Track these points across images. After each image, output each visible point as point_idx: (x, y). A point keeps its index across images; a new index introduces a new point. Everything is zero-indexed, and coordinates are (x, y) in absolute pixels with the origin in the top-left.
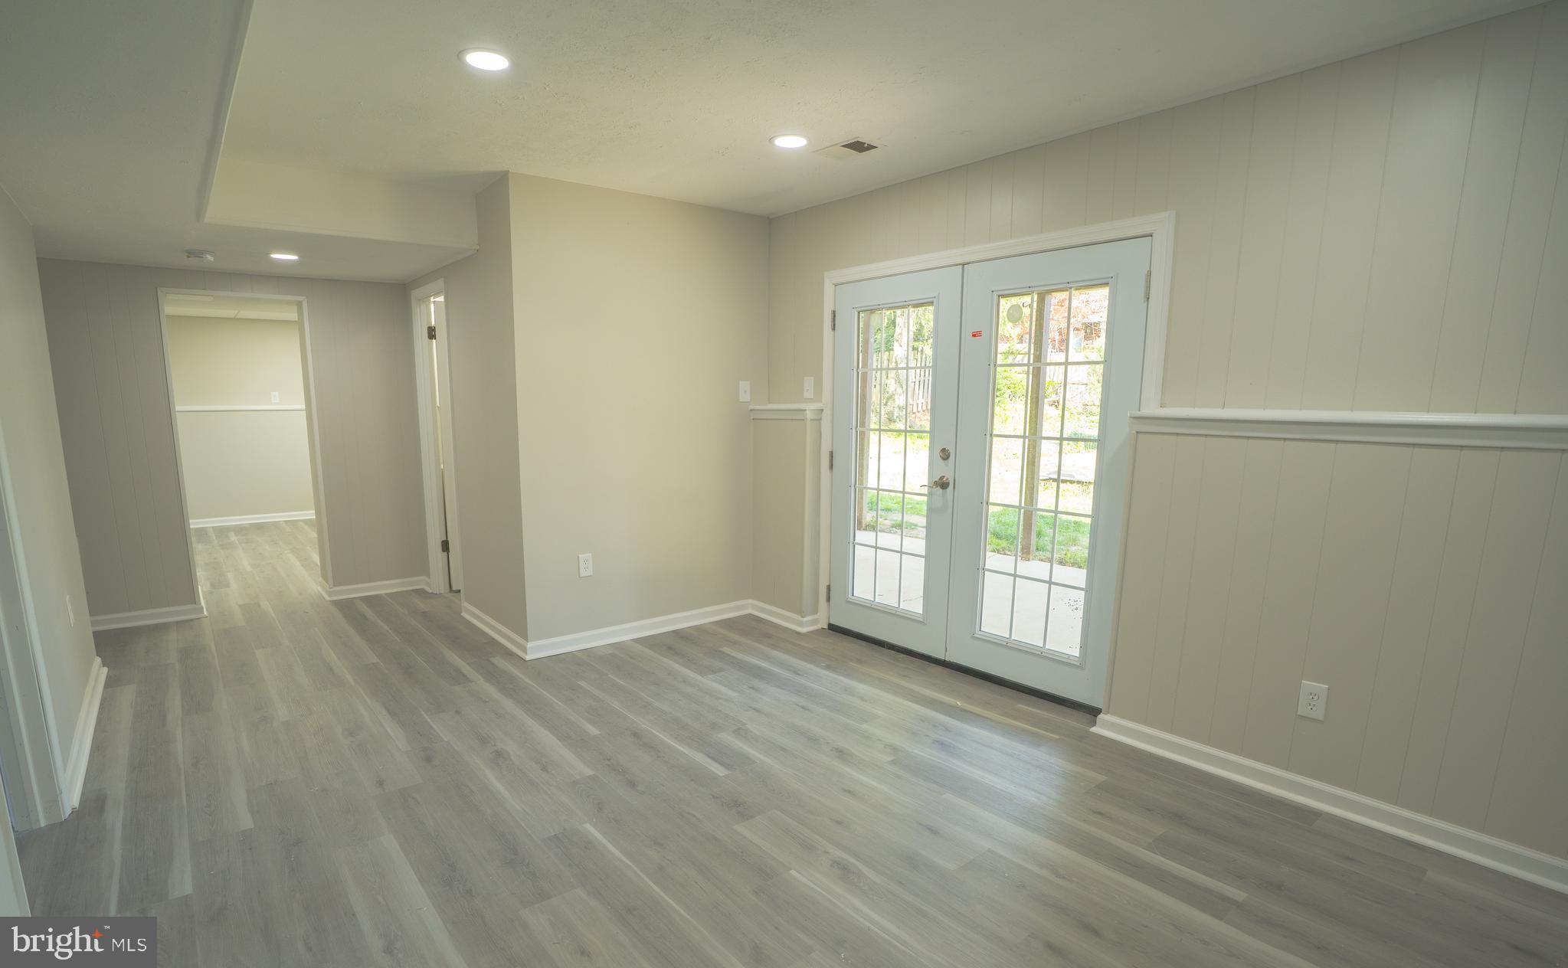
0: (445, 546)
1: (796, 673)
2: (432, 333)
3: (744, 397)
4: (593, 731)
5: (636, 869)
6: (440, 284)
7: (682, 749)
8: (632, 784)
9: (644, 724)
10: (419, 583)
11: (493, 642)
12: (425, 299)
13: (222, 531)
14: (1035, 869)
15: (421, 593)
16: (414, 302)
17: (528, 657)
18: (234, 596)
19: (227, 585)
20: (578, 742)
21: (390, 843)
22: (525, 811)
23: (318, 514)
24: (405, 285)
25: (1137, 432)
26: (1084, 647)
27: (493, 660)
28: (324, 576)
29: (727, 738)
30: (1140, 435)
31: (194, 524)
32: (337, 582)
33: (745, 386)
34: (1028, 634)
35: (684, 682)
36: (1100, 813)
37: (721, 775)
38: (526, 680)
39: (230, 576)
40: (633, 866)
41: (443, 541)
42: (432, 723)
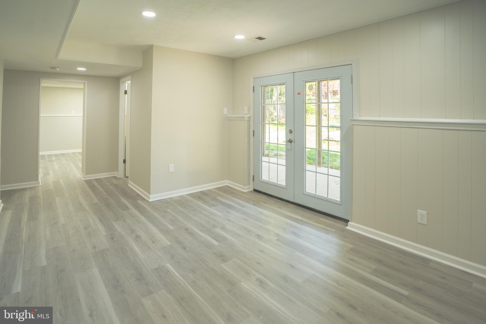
0: (125, 161)
1: (243, 206)
2: (126, 92)
3: (225, 113)
4: (171, 228)
5: (185, 282)
6: (130, 77)
7: (202, 235)
8: (185, 248)
9: (190, 225)
10: (115, 174)
11: (138, 195)
12: (124, 82)
13: (50, 156)
14: (330, 282)
15: (115, 177)
16: (121, 83)
17: (150, 201)
18: (51, 178)
19: (49, 174)
20: (165, 232)
21: (95, 271)
22: (146, 259)
23: (83, 150)
24: (119, 78)
25: (353, 125)
26: (341, 198)
27: (138, 201)
28: (83, 172)
29: (218, 231)
30: (354, 126)
31: (41, 153)
32: (87, 174)
33: (225, 110)
34: (322, 193)
35: (204, 210)
36: (352, 260)
37: (216, 245)
38: (149, 209)
39: (51, 172)
40: (184, 281)
41: (124, 160)
42: (115, 225)
